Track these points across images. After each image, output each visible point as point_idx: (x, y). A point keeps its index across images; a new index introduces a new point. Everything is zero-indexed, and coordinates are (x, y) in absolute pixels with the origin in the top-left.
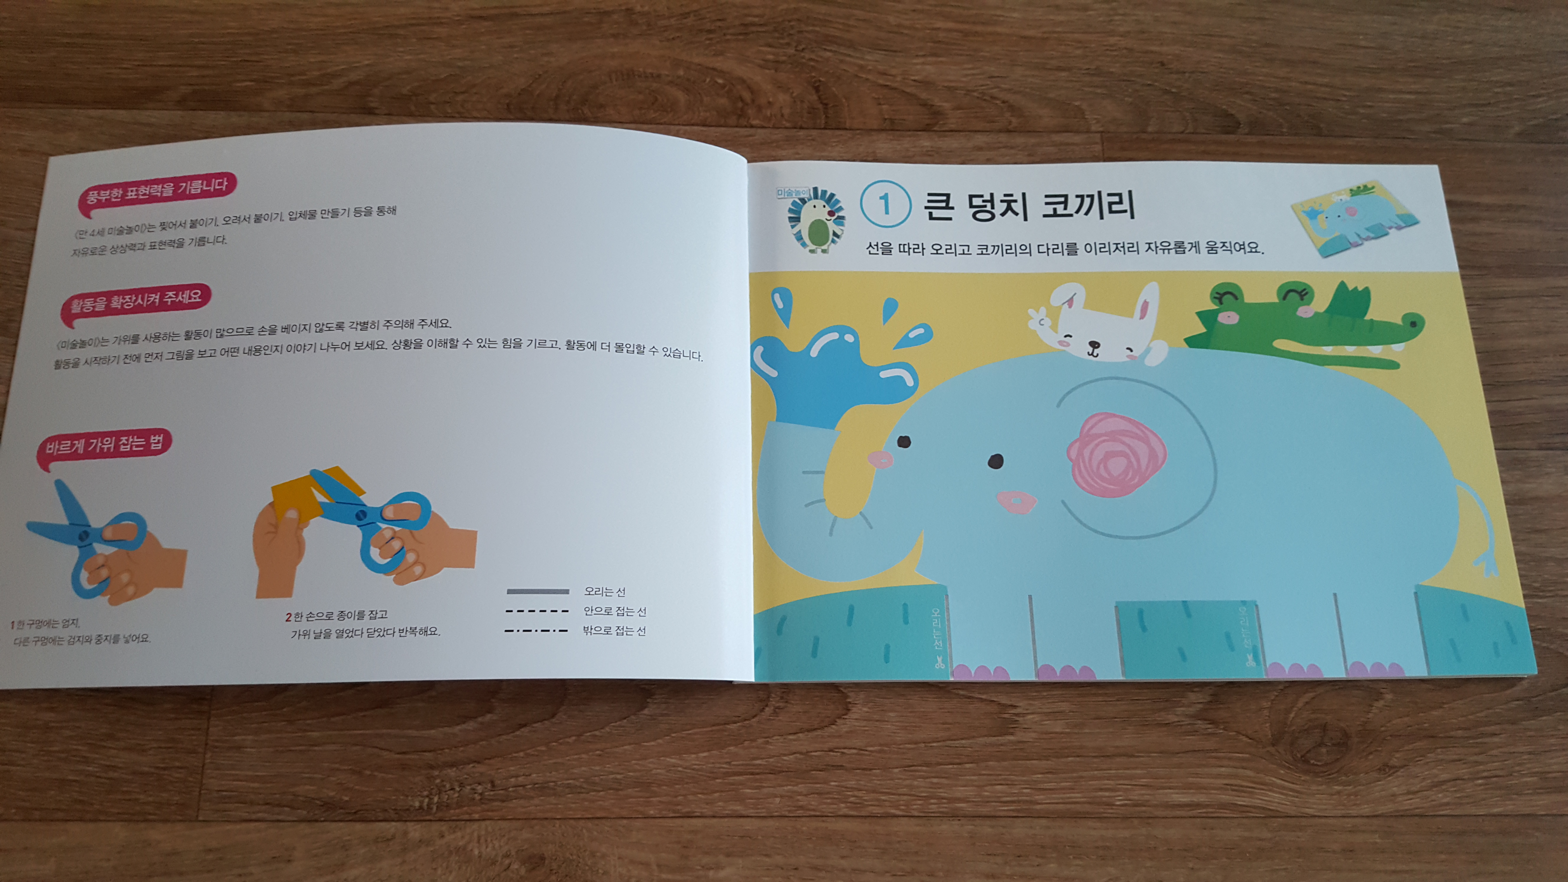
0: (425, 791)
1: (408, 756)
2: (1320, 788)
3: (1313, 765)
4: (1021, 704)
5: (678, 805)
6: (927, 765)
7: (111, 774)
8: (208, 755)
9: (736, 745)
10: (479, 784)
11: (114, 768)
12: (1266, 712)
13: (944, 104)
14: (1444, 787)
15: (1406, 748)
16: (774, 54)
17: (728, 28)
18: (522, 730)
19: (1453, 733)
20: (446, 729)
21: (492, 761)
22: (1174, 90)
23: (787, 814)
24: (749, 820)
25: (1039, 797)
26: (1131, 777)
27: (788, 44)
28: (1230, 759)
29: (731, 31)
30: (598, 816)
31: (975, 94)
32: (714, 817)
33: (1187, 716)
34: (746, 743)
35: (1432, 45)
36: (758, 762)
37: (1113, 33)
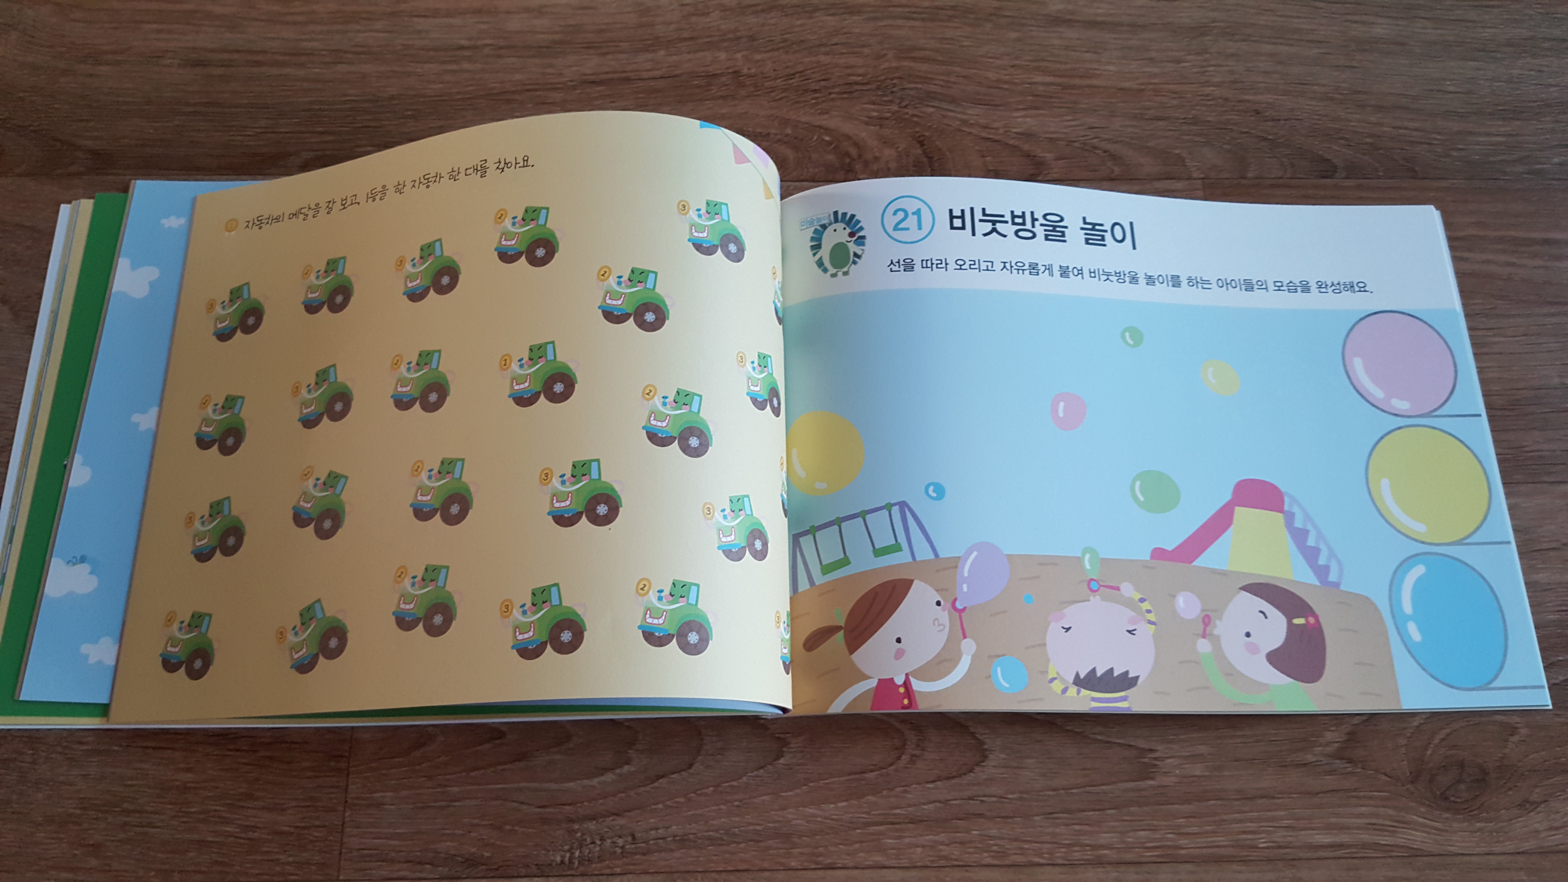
0: (566, 845)
1: (548, 810)
2: (1462, 825)
3: (1454, 802)
5: (820, 856)
6: (1068, 812)
7: (251, 835)
8: (347, 814)
9: (874, 795)
10: (620, 837)
11: (254, 828)
12: (1403, 750)
13: (1046, 155)
15: (1546, 783)
16: (878, 111)
17: (833, 87)
18: (661, 780)
20: (586, 782)
21: (631, 814)
22: (1270, 137)
23: (929, 864)
24: (892, 870)
25: (1183, 842)
26: (1274, 819)
27: (891, 101)
28: (1371, 798)
29: (836, 90)
30: (740, 868)
31: (1077, 144)
32: (857, 868)
33: (1326, 755)
34: (885, 792)
35: (1518, 89)
36: (898, 811)
37: (1207, 84)
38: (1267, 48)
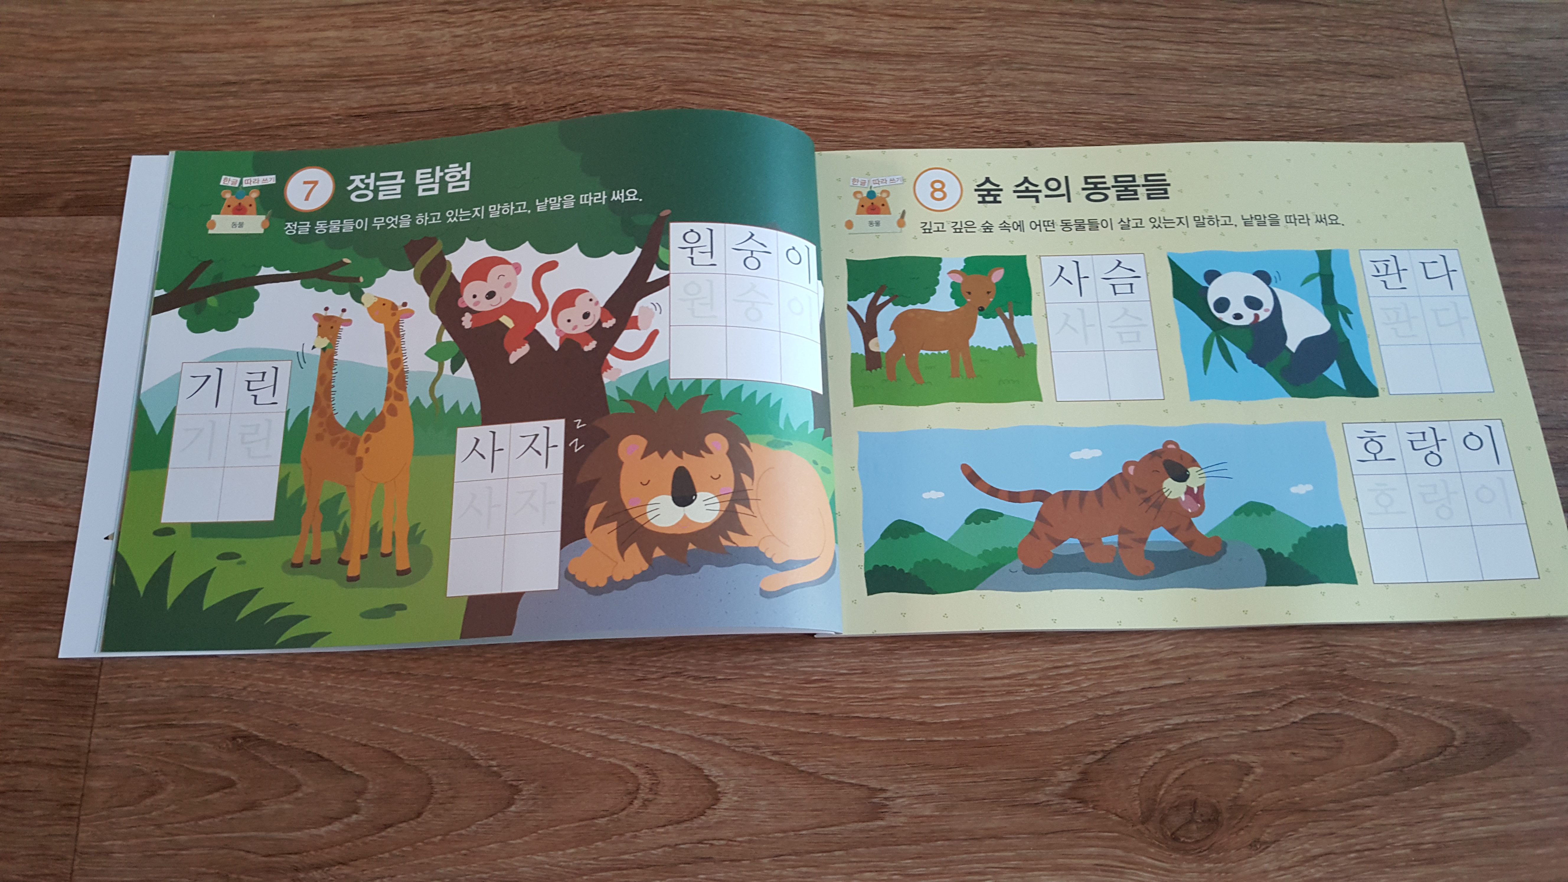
1: (274, 859)
2: (1190, 866)
3: (1184, 842)
4: (890, 788)
6: (796, 854)
8: (77, 862)
9: (603, 841)
12: (1136, 790)
14: (1316, 862)
15: (1277, 823)
18: (389, 830)
19: (1324, 807)
20: (314, 831)
21: (357, 863)
26: (1002, 860)
28: (1100, 838)
33: (1057, 795)
34: (614, 838)
35: (1298, 114)
36: (626, 857)
37: (980, 115)
38: (1044, 77)
